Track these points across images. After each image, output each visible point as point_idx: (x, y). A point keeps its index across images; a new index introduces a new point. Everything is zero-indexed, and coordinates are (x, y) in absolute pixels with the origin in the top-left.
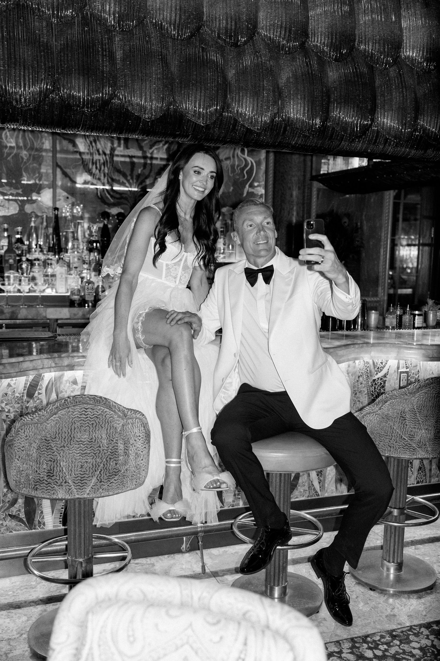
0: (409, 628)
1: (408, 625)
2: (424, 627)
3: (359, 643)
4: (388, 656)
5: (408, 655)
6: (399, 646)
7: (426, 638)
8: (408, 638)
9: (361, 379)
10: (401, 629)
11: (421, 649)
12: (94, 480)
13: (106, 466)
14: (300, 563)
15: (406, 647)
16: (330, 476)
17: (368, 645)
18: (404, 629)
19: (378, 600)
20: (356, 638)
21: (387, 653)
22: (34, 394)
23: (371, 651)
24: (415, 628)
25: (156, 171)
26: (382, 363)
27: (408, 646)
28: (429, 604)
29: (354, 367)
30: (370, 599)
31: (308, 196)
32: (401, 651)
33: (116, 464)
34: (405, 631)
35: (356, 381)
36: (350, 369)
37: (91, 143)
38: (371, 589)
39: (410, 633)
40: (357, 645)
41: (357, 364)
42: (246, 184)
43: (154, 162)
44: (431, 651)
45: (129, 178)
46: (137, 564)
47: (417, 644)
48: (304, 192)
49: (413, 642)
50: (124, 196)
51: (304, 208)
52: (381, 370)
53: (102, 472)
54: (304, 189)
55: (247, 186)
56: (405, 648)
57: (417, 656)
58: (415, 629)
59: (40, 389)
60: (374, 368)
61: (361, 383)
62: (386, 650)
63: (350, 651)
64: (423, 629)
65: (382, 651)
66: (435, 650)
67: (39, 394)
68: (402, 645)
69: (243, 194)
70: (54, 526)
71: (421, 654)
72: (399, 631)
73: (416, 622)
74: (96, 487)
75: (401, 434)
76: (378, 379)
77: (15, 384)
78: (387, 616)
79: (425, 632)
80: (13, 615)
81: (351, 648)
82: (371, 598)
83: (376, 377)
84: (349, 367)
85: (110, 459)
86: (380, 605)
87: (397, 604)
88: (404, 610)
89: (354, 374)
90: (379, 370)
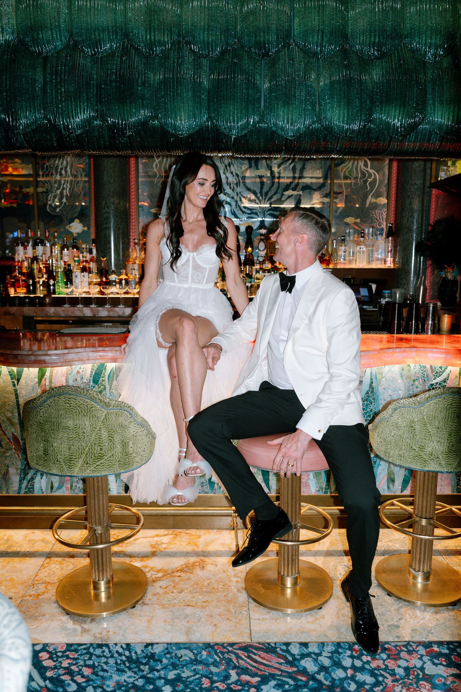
0: (406, 643)
1: (407, 639)
2: (423, 646)
3: (345, 648)
4: (366, 669)
5: (389, 673)
6: (384, 661)
7: (419, 658)
8: (399, 654)
9: (416, 382)
10: (396, 643)
11: (407, 669)
12: (81, 462)
13: (91, 450)
14: (333, 555)
15: (391, 664)
16: (382, 476)
17: (352, 653)
18: (399, 644)
19: (389, 607)
20: (343, 642)
21: (367, 666)
22: (98, 381)
23: (351, 660)
24: (413, 644)
25: (283, 187)
26: (441, 368)
27: (394, 662)
28: (443, 621)
29: (409, 371)
30: (381, 605)
31: (427, 203)
32: (384, 667)
33: (101, 449)
34: (400, 646)
35: (411, 384)
36: (404, 372)
37: (226, 166)
38: (389, 595)
39: (404, 649)
40: (340, 650)
41: (412, 368)
42: (369, 195)
43: (282, 180)
44: (416, 673)
45: (259, 195)
46: (186, 534)
47: (405, 662)
48: (423, 199)
49: (402, 659)
50: (254, 211)
51: (422, 215)
52: (440, 375)
53: (88, 456)
54: (423, 196)
55: (370, 197)
56: (389, 665)
57: (398, 677)
58: (411, 646)
59: (103, 377)
60: (432, 372)
61: (417, 387)
62: (368, 662)
63: (330, 655)
64: (420, 648)
65: (364, 662)
66: (421, 674)
67: (103, 381)
68: (389, 660)
69: (366, 204)
70: (118, 493)
71: (404, 674)
72: (393, 644)
73: (417, 639)
74: (83, 468)
75: (411, 444)
76: (437, 383)
77: (83, 371)
78: (390, 626)
79: (422, 650)
80: (65, 562)
81: (332, 653)
82: (384, 604)
83: (434, 382)
84: (403, 370)
85: (95, 444)
86: (389, 613)
87: (407, 615)
88: (412, 622)
89: (408, 377)
90: (438, 374)
